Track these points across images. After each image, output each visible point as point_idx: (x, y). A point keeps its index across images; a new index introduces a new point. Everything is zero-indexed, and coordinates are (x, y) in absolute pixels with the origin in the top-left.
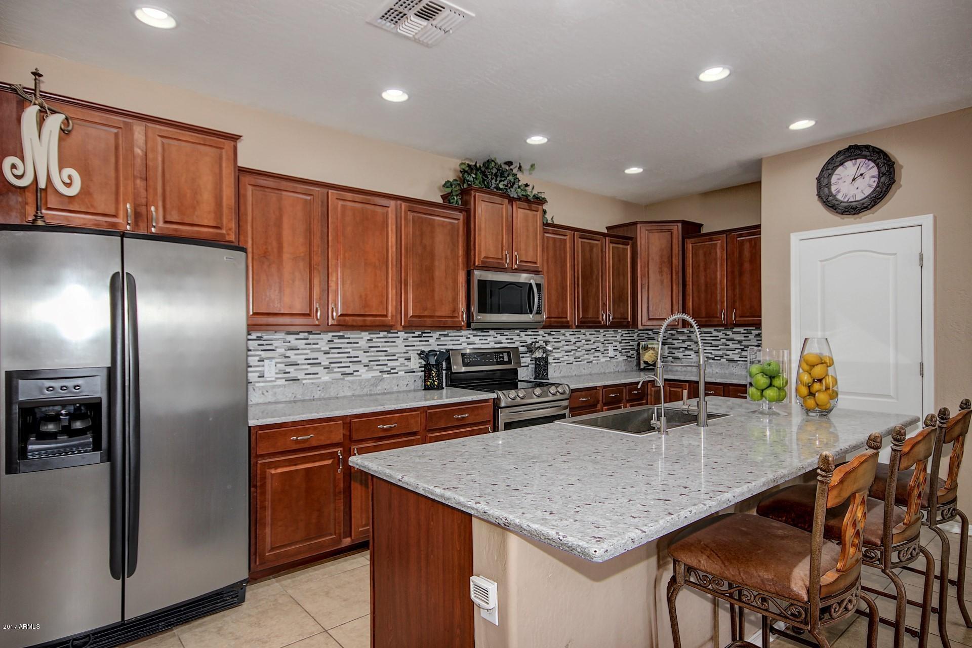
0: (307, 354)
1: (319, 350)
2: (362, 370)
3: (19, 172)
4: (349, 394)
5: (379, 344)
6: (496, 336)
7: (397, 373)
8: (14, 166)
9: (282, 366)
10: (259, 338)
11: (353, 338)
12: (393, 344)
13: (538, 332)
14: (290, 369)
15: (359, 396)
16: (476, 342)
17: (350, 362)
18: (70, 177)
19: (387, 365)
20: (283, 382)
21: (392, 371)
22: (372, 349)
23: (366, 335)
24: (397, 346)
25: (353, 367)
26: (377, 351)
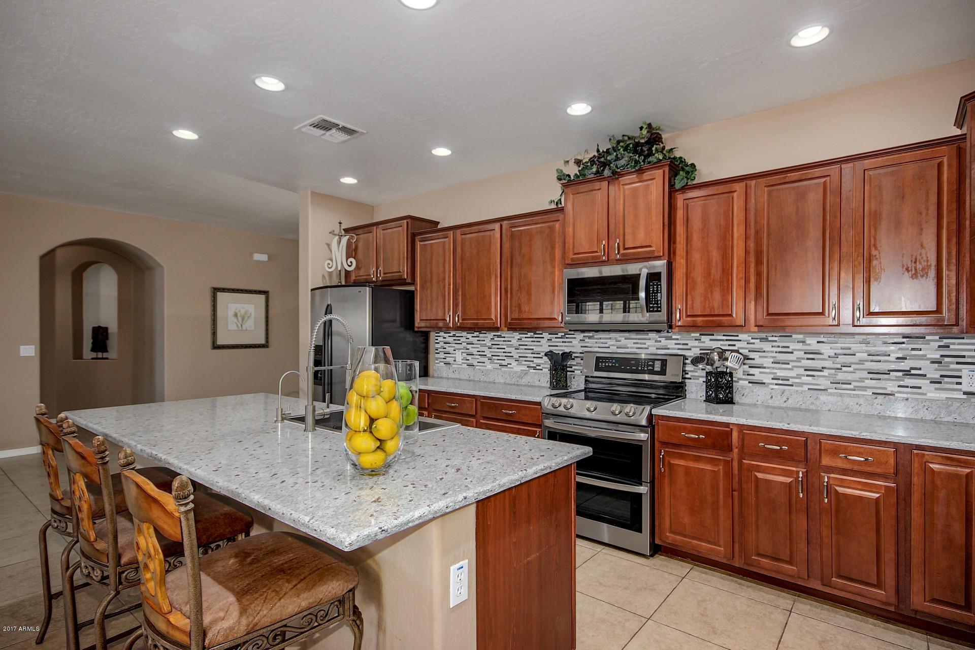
0: (478, 348)
1: (485, 345)
2: (514, 364)
3: (330, 266)
4: (502, 381)
5: (526, 343)
6: (659, 339)
7: (542, 370)
8: (329, 264)
9: (464, 355)
10: (454, 336)
11: (507, 337)
12: (538, 344)
13: (738, 336)
14: (469, 357)
15: (509, 384)
16: (628, 346)
17: (506, 356)
18: (351, 262)
19: (533, 361)
20: (465, 366)
21: (538, 367)
22: (521, 347)
23: (517, 335)
24: (541, 346)
25: (508, 361)
26: (525, 349)
